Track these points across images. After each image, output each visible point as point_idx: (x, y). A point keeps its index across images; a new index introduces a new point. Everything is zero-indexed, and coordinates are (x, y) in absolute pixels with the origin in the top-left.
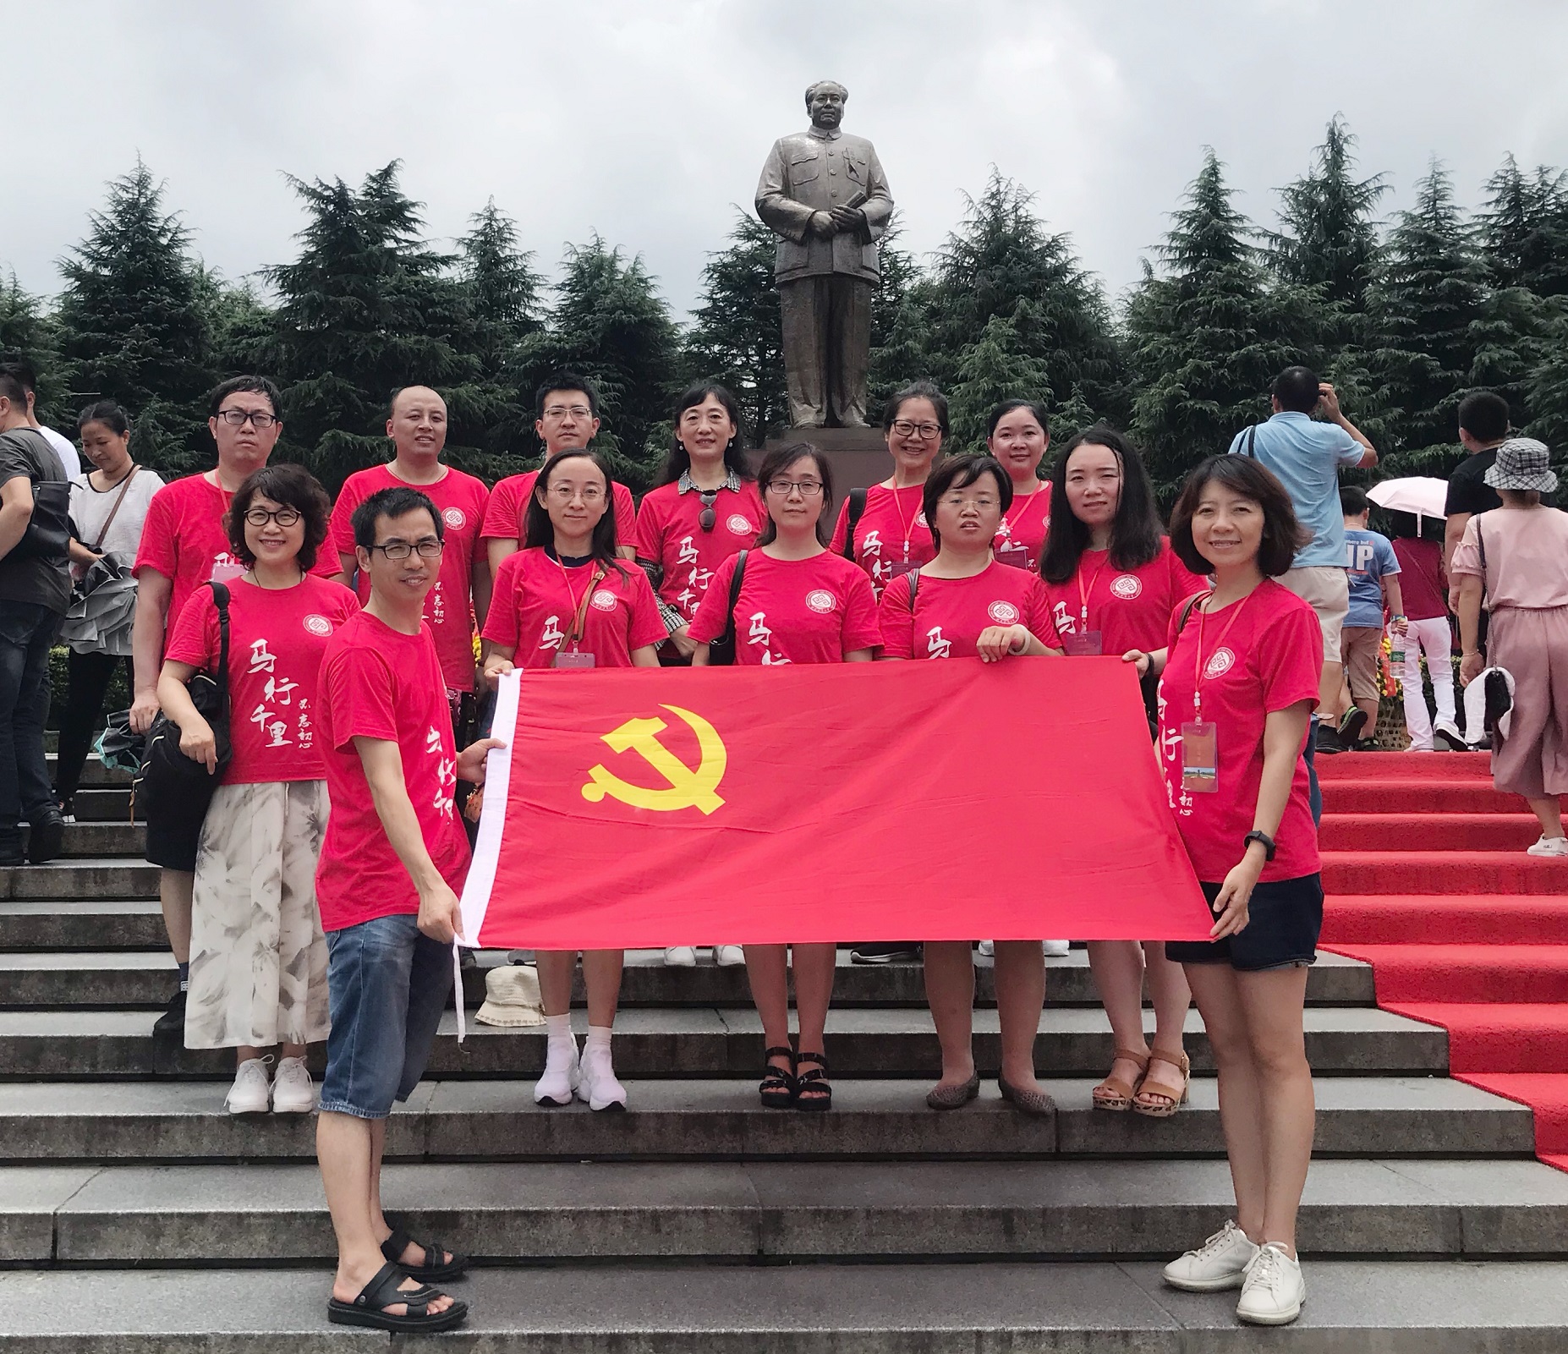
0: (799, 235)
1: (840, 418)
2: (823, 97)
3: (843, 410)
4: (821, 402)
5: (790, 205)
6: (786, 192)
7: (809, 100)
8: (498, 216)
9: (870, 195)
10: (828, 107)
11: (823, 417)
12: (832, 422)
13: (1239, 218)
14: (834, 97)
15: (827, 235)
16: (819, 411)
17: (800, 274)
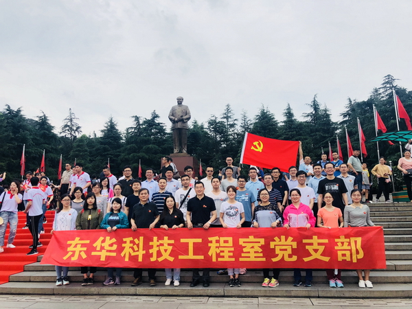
1: (182, 151)
5: (172, 117)
11: (179, 151)
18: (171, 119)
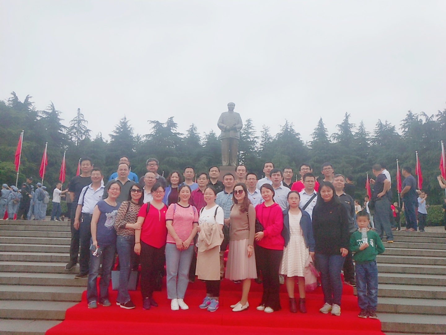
0: (224, 130)
1: (231, 164)
2: (230, 105)
3: (232, 163)
4: (228, 161)
5: (222, 125)
6: (223, 123)
7: (228, 106)
8: (194, 125)
9: (238, 123)
10: (231, 107)
11: (228, 164)
12: (230, 165)
13: (326, 129)
14: (232, 105)
15: (229, 131)
16: (227, 163)
17: (224, 137)
18: (220, 127)
